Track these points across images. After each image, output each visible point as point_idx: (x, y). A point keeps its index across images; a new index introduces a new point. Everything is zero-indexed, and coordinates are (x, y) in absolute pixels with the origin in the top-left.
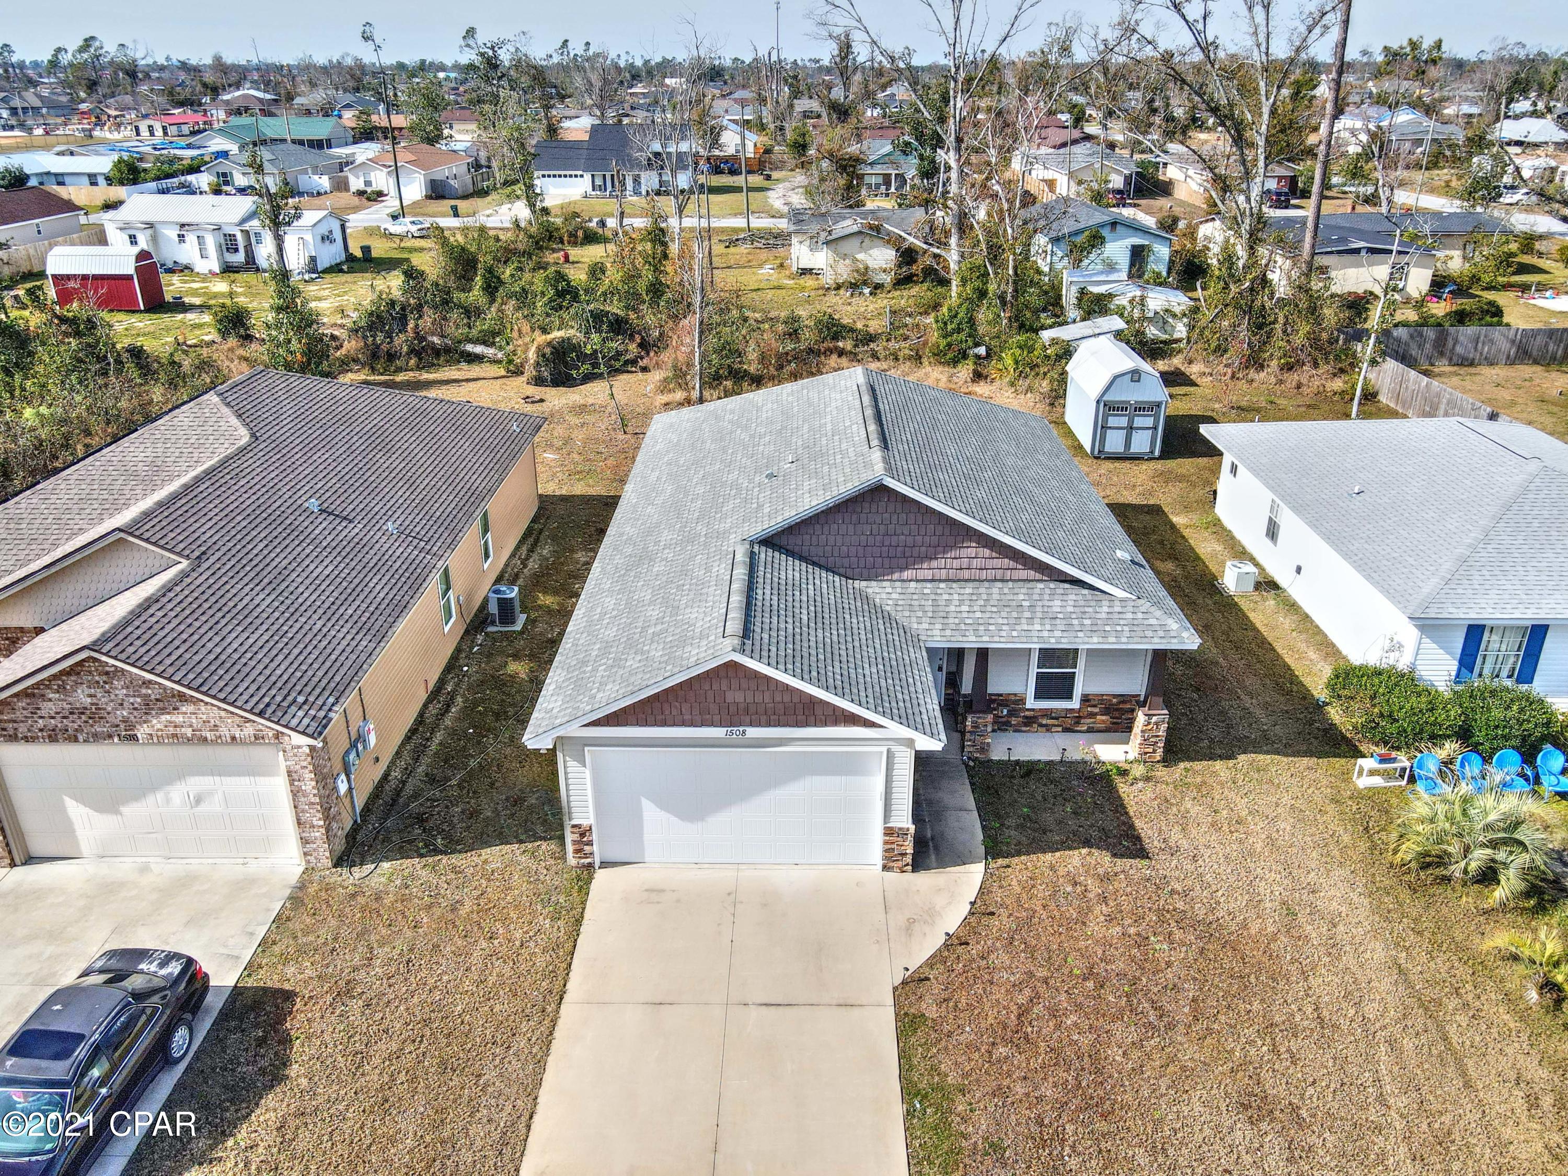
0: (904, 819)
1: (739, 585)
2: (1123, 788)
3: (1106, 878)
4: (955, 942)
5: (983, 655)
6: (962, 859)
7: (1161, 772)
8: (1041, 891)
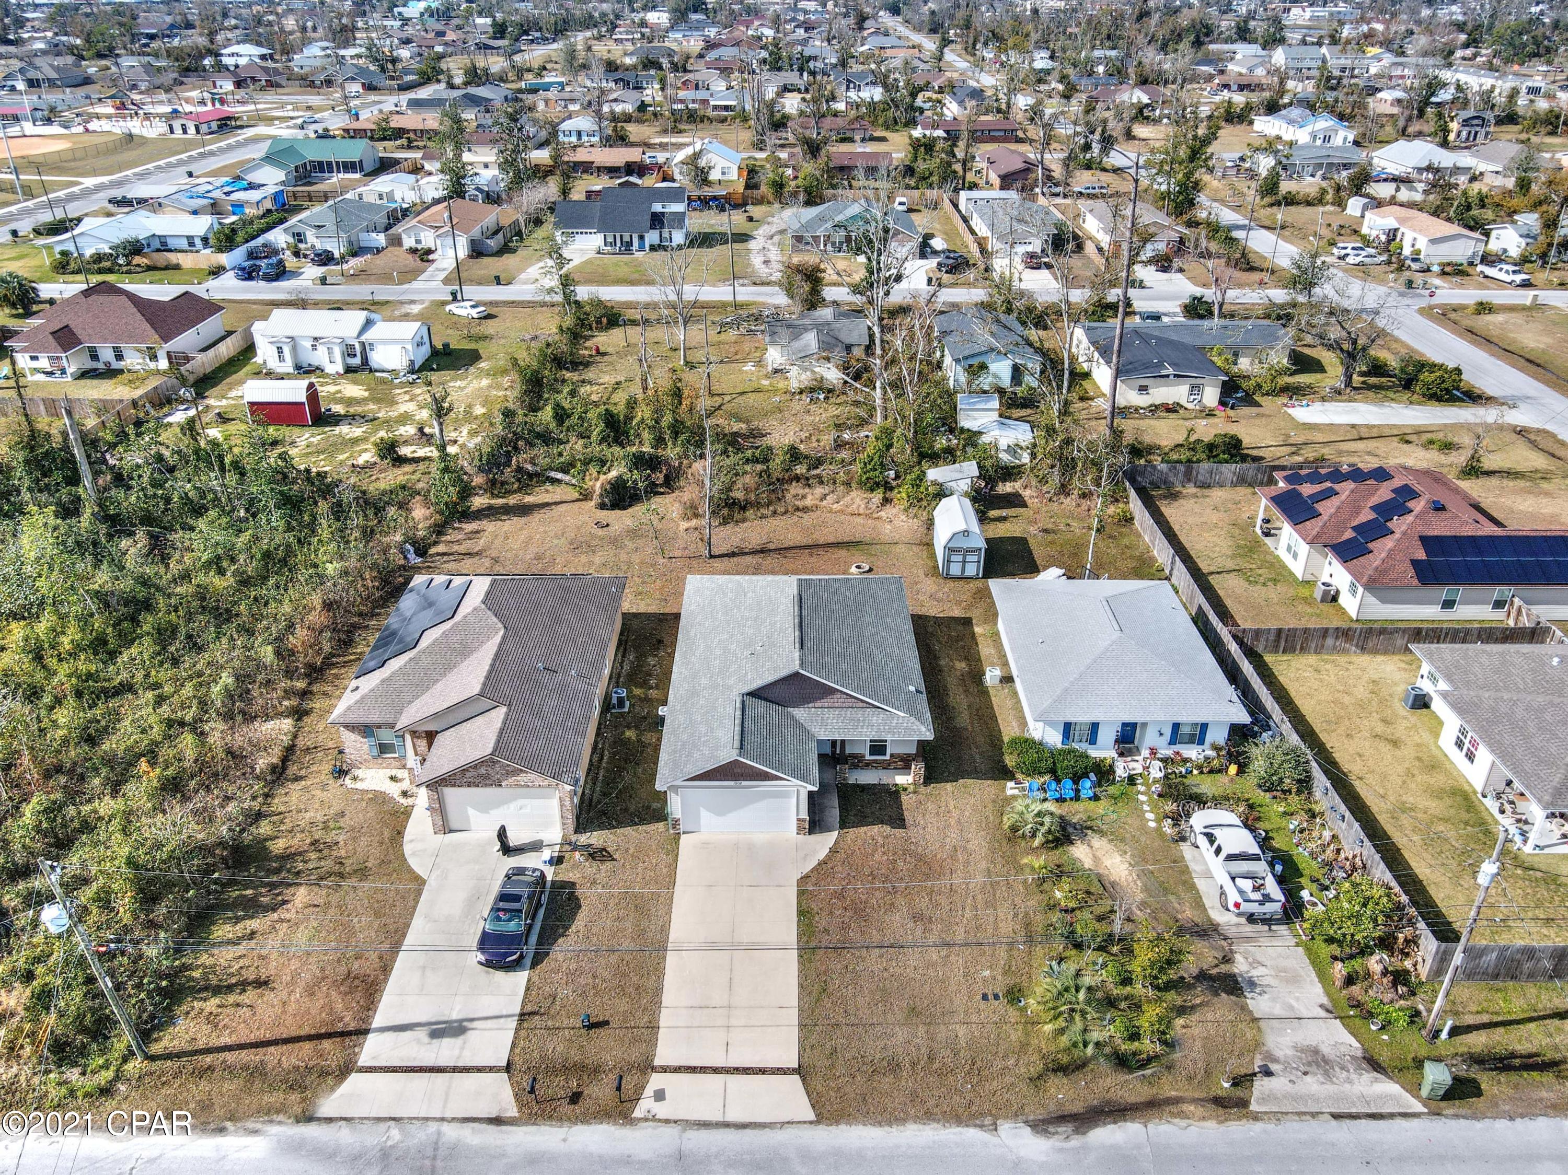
0: (804, 815)
1: (738, 722)
2: (904, 797)
3: (887, 837)
4: (823, 863)
5: (843, 742)
6: (829, 830)
7: (922, 789)
8: (859, 843)
